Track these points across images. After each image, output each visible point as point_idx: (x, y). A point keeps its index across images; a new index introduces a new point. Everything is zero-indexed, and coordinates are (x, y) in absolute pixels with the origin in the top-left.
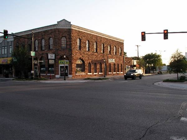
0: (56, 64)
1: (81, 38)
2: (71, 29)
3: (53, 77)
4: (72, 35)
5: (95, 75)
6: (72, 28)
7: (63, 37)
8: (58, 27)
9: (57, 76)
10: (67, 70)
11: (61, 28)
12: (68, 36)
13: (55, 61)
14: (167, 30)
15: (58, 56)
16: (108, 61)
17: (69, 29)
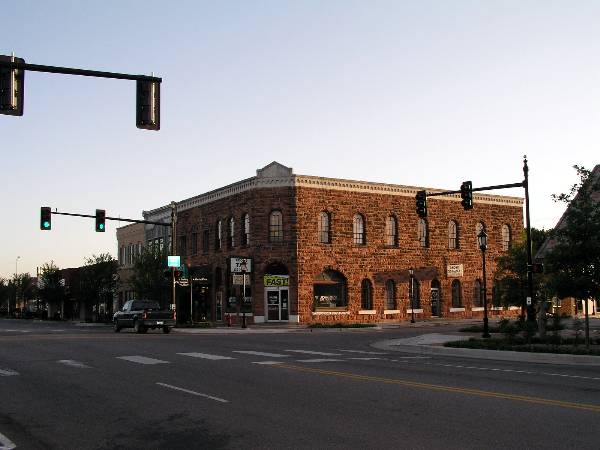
0: (257, 285)
1: (330, 209)
2: (295, 188)
3: (250, 323)
4: (298, 203)
5: (391, 317)
6: (297, 184)
7: (272, 210)
8: (260, 186)
9: (258, 319)
10: (286, 302)
11: (269, 186)
12: (285, 208)
13: (252, 279)
14: (470, 183)
15: (260, 263)
16: (446, 271)
17: (290, 188)
